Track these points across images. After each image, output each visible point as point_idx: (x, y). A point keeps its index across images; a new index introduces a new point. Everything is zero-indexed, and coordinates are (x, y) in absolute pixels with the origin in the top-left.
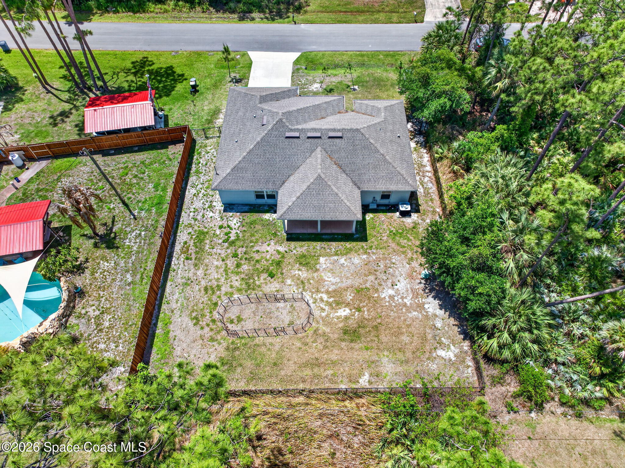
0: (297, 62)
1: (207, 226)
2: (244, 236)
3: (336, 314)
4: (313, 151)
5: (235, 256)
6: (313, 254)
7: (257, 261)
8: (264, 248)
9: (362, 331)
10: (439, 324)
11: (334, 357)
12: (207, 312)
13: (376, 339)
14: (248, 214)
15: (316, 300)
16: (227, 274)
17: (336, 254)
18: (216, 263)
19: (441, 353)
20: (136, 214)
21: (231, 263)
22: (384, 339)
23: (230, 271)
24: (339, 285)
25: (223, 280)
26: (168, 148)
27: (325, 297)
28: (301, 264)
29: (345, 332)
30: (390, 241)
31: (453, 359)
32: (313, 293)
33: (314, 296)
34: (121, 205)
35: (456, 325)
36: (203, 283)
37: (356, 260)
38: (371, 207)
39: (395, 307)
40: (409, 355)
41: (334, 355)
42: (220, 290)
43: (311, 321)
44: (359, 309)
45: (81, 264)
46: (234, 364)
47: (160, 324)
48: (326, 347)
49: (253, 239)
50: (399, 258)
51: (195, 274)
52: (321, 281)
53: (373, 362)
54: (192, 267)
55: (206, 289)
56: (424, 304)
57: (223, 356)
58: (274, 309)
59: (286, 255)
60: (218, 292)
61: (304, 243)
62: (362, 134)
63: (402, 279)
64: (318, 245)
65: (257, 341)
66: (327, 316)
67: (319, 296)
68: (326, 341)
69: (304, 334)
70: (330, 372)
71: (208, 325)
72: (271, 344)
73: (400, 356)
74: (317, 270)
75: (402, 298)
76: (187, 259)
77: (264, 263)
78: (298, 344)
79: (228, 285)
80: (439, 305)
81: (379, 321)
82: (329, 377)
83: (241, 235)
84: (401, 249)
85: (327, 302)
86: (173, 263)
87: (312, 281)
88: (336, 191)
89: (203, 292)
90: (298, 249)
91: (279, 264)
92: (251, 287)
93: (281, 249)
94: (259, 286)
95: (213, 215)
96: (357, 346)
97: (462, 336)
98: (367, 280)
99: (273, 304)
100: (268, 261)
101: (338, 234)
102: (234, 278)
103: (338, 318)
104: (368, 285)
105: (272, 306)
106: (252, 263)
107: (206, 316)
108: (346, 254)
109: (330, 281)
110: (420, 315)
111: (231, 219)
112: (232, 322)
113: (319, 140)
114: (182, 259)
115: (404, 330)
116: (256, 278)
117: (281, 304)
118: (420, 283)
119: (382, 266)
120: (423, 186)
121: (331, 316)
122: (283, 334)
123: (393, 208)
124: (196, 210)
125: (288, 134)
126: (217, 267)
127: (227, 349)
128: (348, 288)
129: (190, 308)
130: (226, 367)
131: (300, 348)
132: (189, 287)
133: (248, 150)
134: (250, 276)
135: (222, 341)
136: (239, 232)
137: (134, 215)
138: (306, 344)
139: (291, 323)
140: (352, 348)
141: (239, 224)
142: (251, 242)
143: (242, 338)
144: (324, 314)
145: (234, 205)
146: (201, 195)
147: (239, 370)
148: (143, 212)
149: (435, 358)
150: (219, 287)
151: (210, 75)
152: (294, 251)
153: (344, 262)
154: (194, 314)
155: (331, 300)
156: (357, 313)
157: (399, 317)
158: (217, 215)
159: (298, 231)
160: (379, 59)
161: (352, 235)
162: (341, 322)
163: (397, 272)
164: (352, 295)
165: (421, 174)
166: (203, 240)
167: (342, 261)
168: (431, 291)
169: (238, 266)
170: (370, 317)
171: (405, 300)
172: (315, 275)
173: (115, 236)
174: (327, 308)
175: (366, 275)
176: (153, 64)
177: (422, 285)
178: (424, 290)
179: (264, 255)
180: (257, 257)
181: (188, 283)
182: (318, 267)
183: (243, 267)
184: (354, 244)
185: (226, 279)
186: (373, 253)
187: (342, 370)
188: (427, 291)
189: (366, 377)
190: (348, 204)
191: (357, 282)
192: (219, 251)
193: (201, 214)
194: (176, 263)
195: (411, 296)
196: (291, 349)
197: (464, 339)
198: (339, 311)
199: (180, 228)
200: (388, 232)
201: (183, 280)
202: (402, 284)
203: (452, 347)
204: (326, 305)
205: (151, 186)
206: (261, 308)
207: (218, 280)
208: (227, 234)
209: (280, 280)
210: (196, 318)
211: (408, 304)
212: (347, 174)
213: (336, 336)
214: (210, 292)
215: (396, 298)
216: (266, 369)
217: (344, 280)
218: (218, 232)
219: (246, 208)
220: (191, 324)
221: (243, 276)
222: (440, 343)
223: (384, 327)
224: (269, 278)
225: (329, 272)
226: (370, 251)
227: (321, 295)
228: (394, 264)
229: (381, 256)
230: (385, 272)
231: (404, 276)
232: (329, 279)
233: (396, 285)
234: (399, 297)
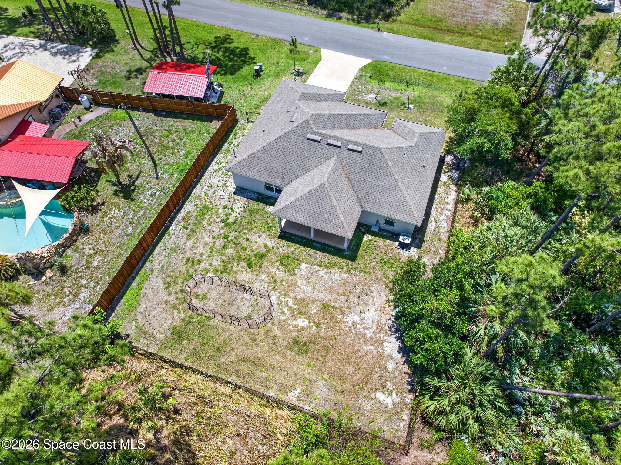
0: (365, 68)
1: (213, 202)
2: (241, 222)
3: (294, 322)
4: (328, 158)
5: (226, 237)
6: (297, 258)
7: (243, 249)
8: (254, 238)
9: (311, 346)
10: (390, 366)
11: (275, 363)
12: (180, 281)
13: (322, 359)
14: (254, 202)
15: (281, 302)
16: (211, 253)
17: (319, 265)
18: (206, 239)
19: (380, 396)
20: (160, 174)
21: (219, 243)
22: (329, 362)
23: (215, 250)
24: (309, 295)
25: (206, 256)
26: (211, 122)
27: (291, 302)
28: (281, 264)
29: (296, 342)
30: (378, 268)
31: (390, 406)
32: (281, 294)
33: (281, 298)
34: (151, 163)
35: (408, 374)
36: (188, 254)
37: (336, 276)
38: (373, 229)
39: (353, 334)
40: (347, 386)
41: (276, 360)
42: (200, 265)
43: (268, 321)
44: (317, 325)
45: (97, 205)
46: (184, 336)
47: (138, 278)
48: (271, 350)
49: (249, 226)
50: (379, 288)
51: (185, 243)
52: (293, 285)
53: (309, 380)
54: (185, 236)
55: (188, 260)
56: (384, 341)
57: (177, 325)
58: (239, 298)
59: (272, 251)
60: (197, 267)
61: (293, 244)
62: (382, 154)
63: (372, 309)
64: (306, 250)
65: (212, 322)
66: (285, 321)
67: (286, 299)
68: (274, 344)
69: (256, 331)
70: (264, 375)
71: (176, 293)
72: (223, 330)
73: (338, 384)
74: (294, 274)
75: (365, 328)
76: (184, 227)
77: (249, 251)
78: (247, 339)
79: (208, 263)
80: (399, 348)
81: (332, 342)
82: (262, 379)
83: (239, 220)
84: (385, 280)
85: (291, 307)
86: (171, 228)
87: (284, 283)
88: (335, 203)
89: (184, 261)
90: (285, 249)
91: (261, 257)
92: (227, 271)
93: (270, 244)
94: (235, 273)
95: (223, 194)
96: (301, 359)
97: (409, 387)
98: (337, 299)
99: (240, 293)
100: (253, 251)
101: (329, 246)
102: (216, 257)
103: (295, 326)
104: (337, 304)
105: (239, 295)
106: (239, 249)
107: (178, 284)
108: (329, 267)
109: (302, 289)
110: (375, 351)
111: (237, 202)
112: (197, 297)
113: (338, 149)
114: (180, 227)
115: (353, 360)
116: (235, 264)
117: (247, 296)
118: (389, 319)
119: (359, 290)
120: (436, 223)
121: (289, 322)
122: (237, 324)
123: (394, 236)
124: (210, 186)
125: (309, 136)
126: (206, 243)
127: (183, 320)
128: (316, 300)
129: (168, 272)
130: (175, 336)
131: (247, 343)
132: (175, 254)
133: (268, 141)
134: (231, 260)
135: (182, 312)
136: (238, 216)
137: (157, 175)
138: (254, 340)
139: (249, 316)
140: (295, 360)
141: (242, 209)
142: (246, 229)
143: (200, 315)
144: (282, 318)
145: (245, 190)
146: (220, 173)
147: (185, 343)
148: (166, 174)
149: (372, 399)
150: (199, 262)
151: (277, 64)
152: (281, 250)
153: (323, 275)
154: (168, 280)
155: (295, 307)
156: (314, 328)
157: (353, 346)
158: (226, 196)
159: (292, 232)
160: (449, 84)
161: (343, 250)
162: (296, 331)
163: (371, 301)
164: (317, 309)
165: (440, 210)
166: (205, 214)
167: (322, 273)
168: (397, 330)
169: (225, 247)
170: (325, 336)
171: (367, 331)
172: (291, 278)
173: (135, 189)
174: (288, 313)
175: (339, 294)
176: (233, 42)
177: (391, 322)
178: (390, 328)
179: (252, 244)
180: (244, 244)
181: (176, 249)
182: (297, 271)
183: (229, 250)
184: (341, 260)
185: (209, 256)
186: (355, 275)
187: (277, 377)
188: (393, 329)
189: (297, 392)
190: (342, 219)
191: (327, 298)
192: (214, 229)
193: (213, 190)
194: (174, 228)
195: (375, 328)
196: (238, 341)
197: (410, 391)
198: (298, 320)
199: (190, 197)
200: (379, 259)
201: (173, 246)
202: (371, 314)
203: (394, 394)
204: (288, 310)
205: (183, 153)
206: (227, 293)
207: (201, 255)
208: (228, 215)
209: (256, 273)
210: (169, 283)
211: (369, 335)
212: (354, 190)
213: (285, 343)
214: (190, 264)
215: (358, 326)
216: (209, 351)
217: (316, 292)
218: (220, 211)
219: (255, 196)
220: (162, 287)
221: (225, 258)
222: (384, 386)
223: (334, 350)
224: (247, 268)
225: (305, 279)
226: (353, 272)
227: (288, 299)
228: (371, 291)
229: (362, 280)
230: (359, 297)
231: (376, 306)
232: (302, 287)
233: (365, 314)
234: (363, 326)
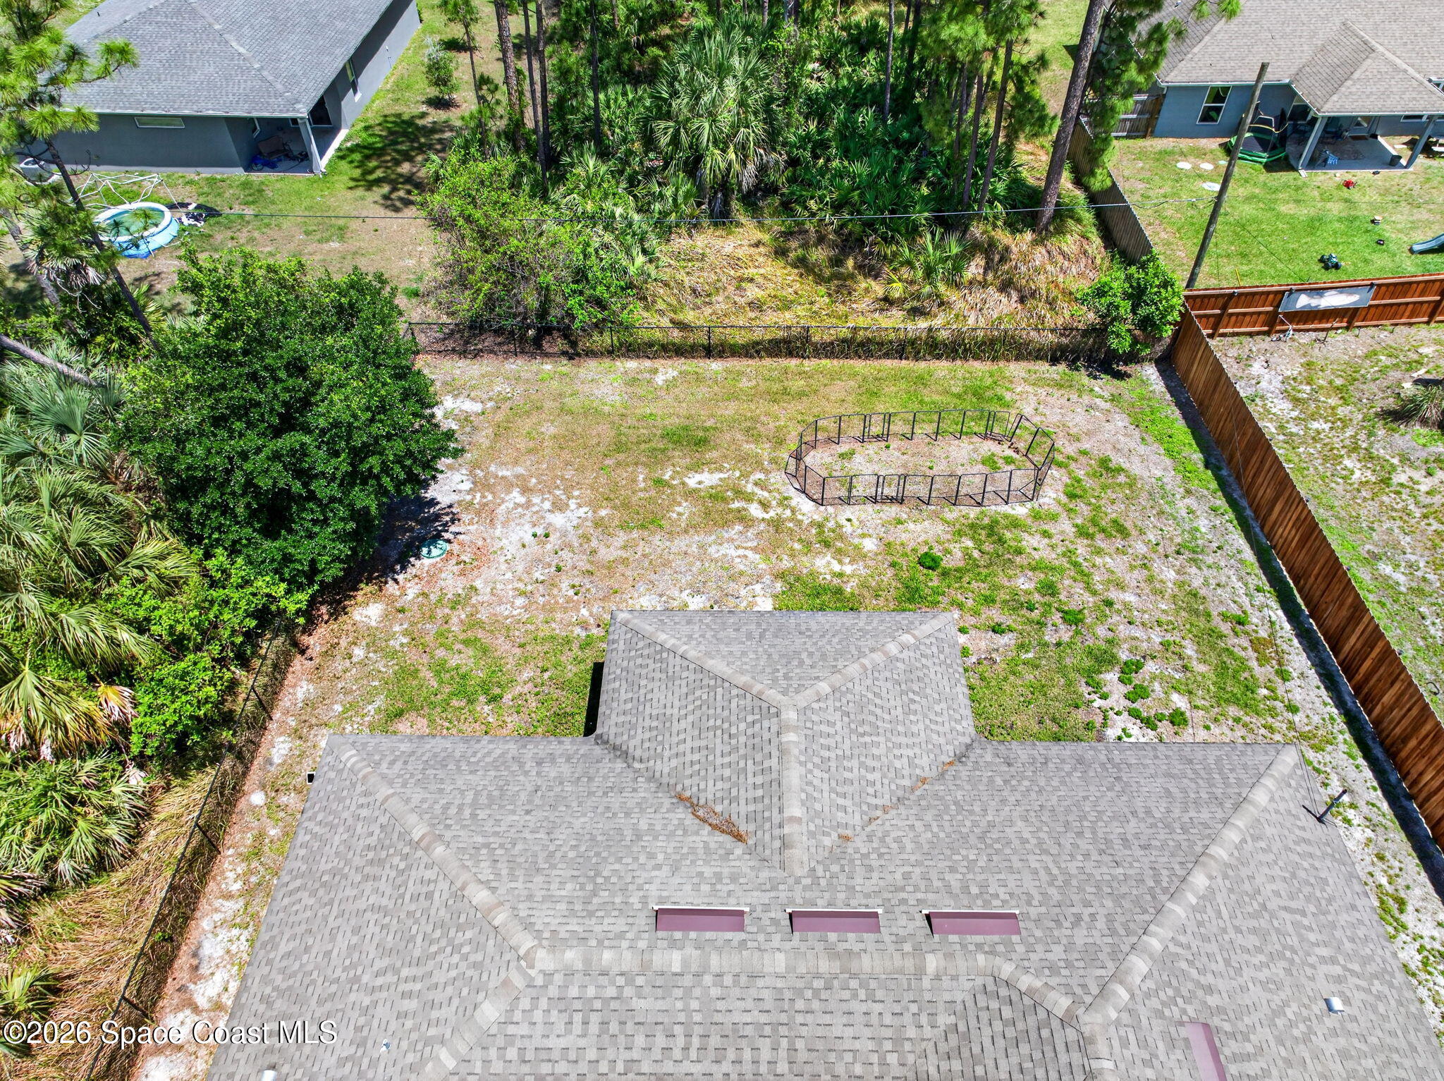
3: (723, 475)
5: (1073, 618)
7: (989, 601)
9: (658, 444)
11: (732, 404)
13: (624, 430)
15: (780, 504)
16: (1075, 565)
18: (1130, 597)
19: (472, 407)
21: (1079, 598)
22: (604, 430)
23: (1071, 573)
24: (710, 539)
25: (1082, 551)
27: (755, 511)
28: (838, 592)
29: (702, 443)
30: (510, 665)
31: (448, 398)
32: (792, 520)
33: (788, 512)
36: (1139, 546)
37: (646, 606)
39: (557, 487)
40: (551, 408)
41: (731, 408)
42: (1076, 526)
43: (792, 462)
44: (659, 482)
47: (1204, 470)
48: (753, 419)
50: (500, 610)
52: (768, 549)
53: (641, 398)
55: (1121, 531)
60: (1078, 521)
63: (512, 549)
65: (928, 428)
66: (745, 475)
67: (772, 513)
68: (751, 428)
70: (744, 385)
71: (1070, 459)
74: (781, 576)
76: (1239, 620)
78: (822, 421)
81: (609, 461)
82: (744, 379)
83: (1084, 690)
85: (749, 500)
86: (1281, 613)
87: (797, 546)
89: (1127, 525)
91: (913, 593)
92: (983, 532)
94: (960, 533)
96: (675, 420)
98: (625, 547)
102: (1048, 556)
103: (719, 469)
104: (621, 538)
106: (1002, 596)
107: (1087, 477)
109: (737, 548)
110: (492, 469)
112: (1008, 460)
114: (1256, 620)
115: (547, 444)
116: (976, 554)
119: (564, 585)
121: (737, 474)
122: (865, 438)
128: (686, 532)
136: (1098, 703)
138: (802, 423)
139: (847, 456)
140: (688, 418)
144: (759, 476)
149: (491, 399)
150: (1082, 533)
153: (689, 600)
155: (736, 504)
156: (667, 477)
157: (551, 467)
162: (711, 461)
163: (520, 568)
164: (674, 515)
166: (1218, 675)
169: (1049, 588)
170: (630, 467)
172: (786, 563)
174: (750, 488)
175: (625, 561)
178: (455, 520)
179: (972, 621)
180: (996, 614)
181: (1189, 551)
182: (779, 586)
183: (1031, 586)
185: (1071, 552)
186: (584, 625)
187: (715, 388)
188: (448, 518)
189: (660, 379)
191: (655, 545)
192: (1139, 634)
194: (1270, 613)
198: (715, 481)
200: (508, 697)
201: (1209, 560)
202: (514, 538)
204: (753, 494)
208: (1139, 693)
209: (899, 549)
210: (1111, 472)
213: (726, 436)
214: (1105, 524)
215: (547, 505)
217: (694, 550)
222: (466, 421)
225: (741, 574)
226: (595, 631)
227: (767, 516)
228: (523, 594)
229: (558, 616)
230: (559, 569)
231: (502, 559)
232: (741, 552)
233: (535, 535)
234: (535, 509)
